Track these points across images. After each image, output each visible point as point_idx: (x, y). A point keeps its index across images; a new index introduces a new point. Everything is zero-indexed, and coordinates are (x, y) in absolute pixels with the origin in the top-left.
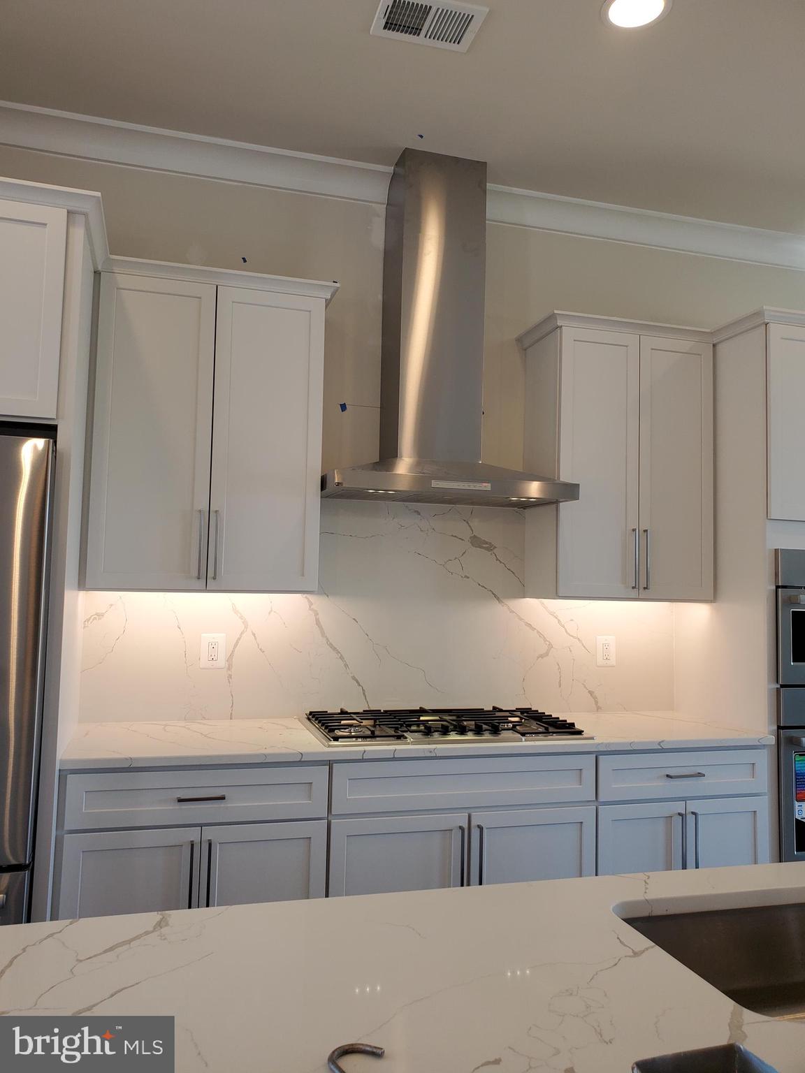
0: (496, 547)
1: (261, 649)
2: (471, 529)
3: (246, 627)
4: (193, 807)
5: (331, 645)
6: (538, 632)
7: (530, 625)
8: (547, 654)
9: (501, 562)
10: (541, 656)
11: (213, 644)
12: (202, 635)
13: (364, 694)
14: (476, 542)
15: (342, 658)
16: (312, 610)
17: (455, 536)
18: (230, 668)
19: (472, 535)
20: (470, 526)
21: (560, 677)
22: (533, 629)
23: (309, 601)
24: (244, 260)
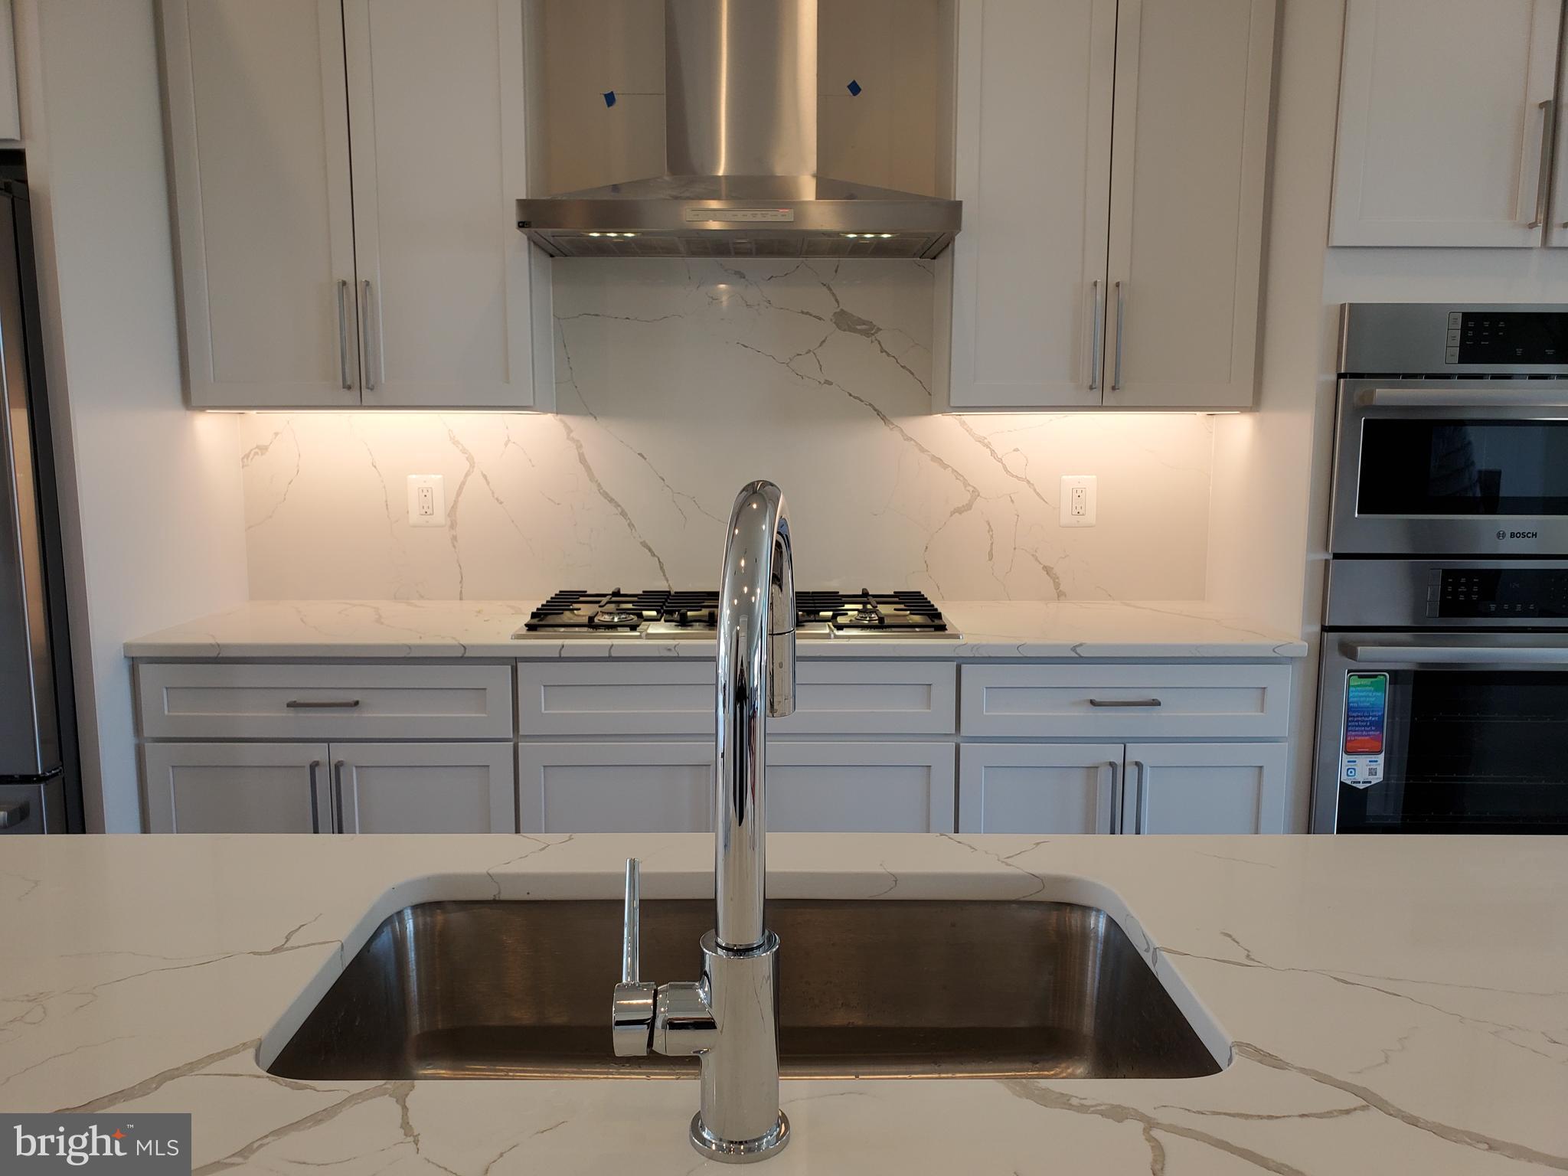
0: (879, 329)
1: (497, 499)
2: (836, 300)
3: (472, 466)
4: (319, 715)
5: (606, 495)
6: (954, 471)
7: (935, 459)
8: (968, 507)
9: (888, 355)
10: (959, 511)
11: (425, 491)
12: (411, 477)
13: (661, 568)
14: (845, 321)
15: (623, 514)
16: (573, 440)
17: (807, 313)
18: (453, 526)
19: (838, 310)
20: (834, 295)
21: (992, 544)
22: (946, 466)
23: (565, 425)
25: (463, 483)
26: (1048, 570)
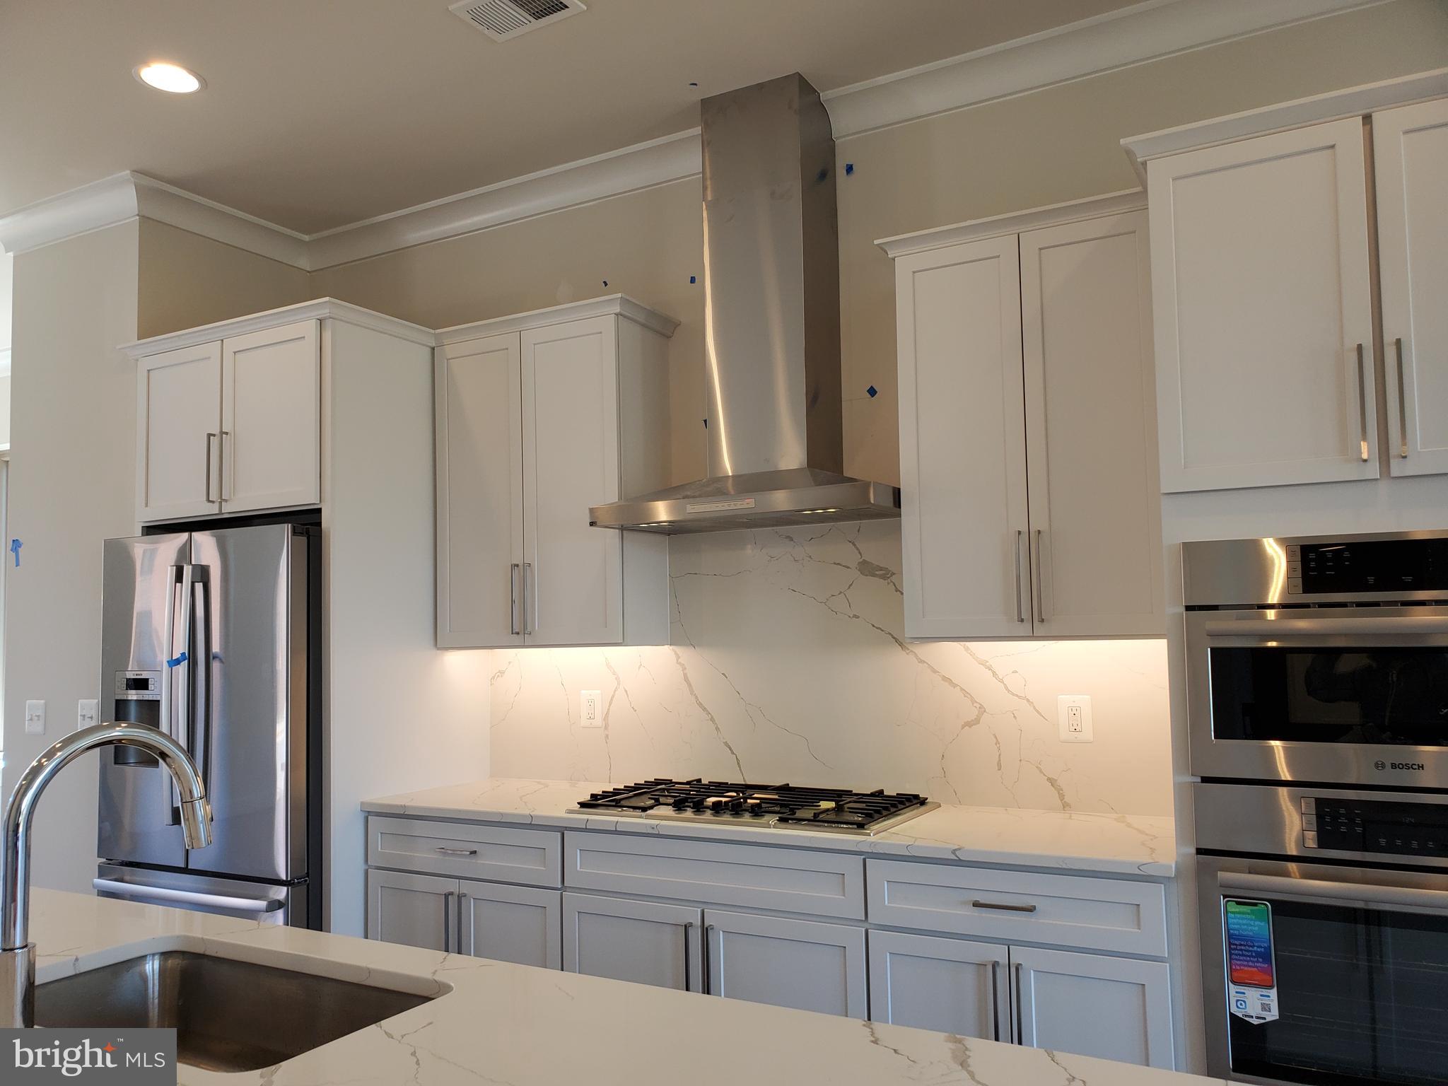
0: (894, 574)
1: (633, 708)
2: (860, 553)
3: (619, 684)
5: (700, 705)
6: (962, 689)
7: (945, 679)
8: (977, 721)
10: (969, 724)
11: (590, 702)
12: (583, 692)
13: (738, 763)
14: (867, 569)
15: (712, 719)
16: (680, 664)
17: (838, 564)
18: (606, 728)
19: (861, 560)
20: (858, 549)
21: (1000, 755)
22: (955, 686)
23: (676, 653)
24: (605, 282)
25: (613, 696)
26: (1052, 781)
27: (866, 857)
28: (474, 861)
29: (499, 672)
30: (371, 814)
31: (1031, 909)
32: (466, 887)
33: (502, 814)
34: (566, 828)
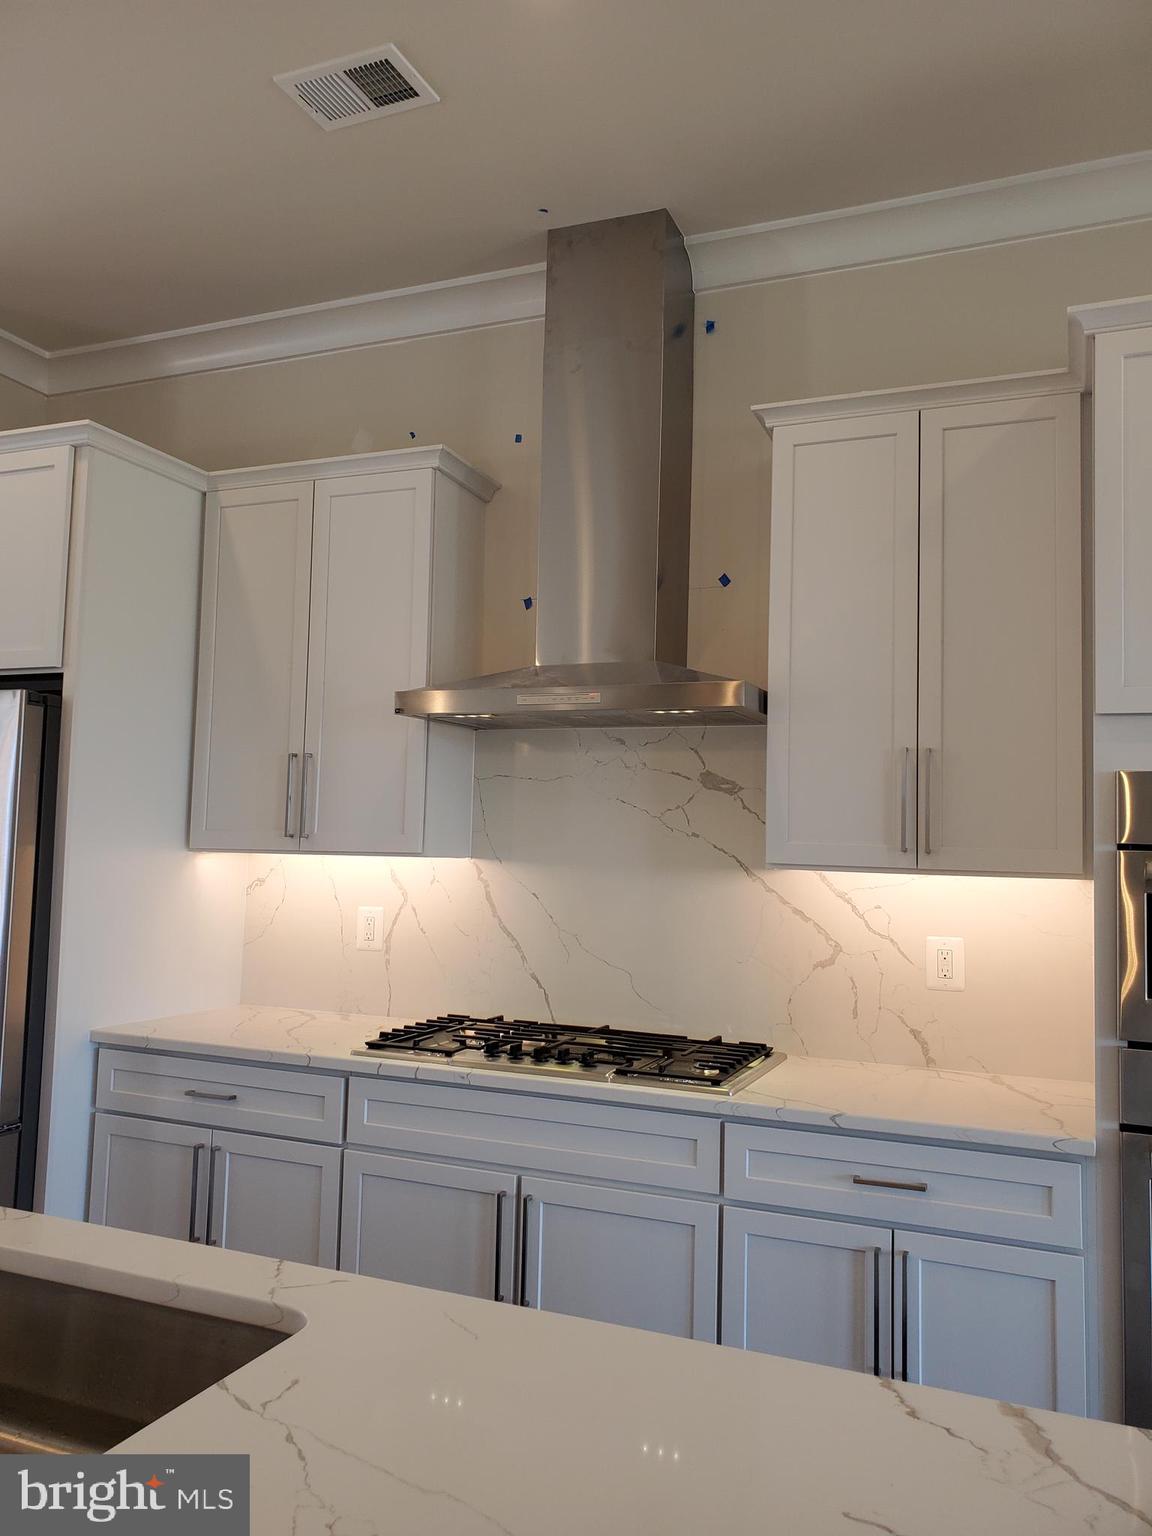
0: (741, 788)
1: (422, 930)
2: (703, 762)
3: (405, 900)
5: (504, 930)
6: (815, 924)
7: (797, 912)
8: (831, 961)
9: (750, 811)
10: (822, 965)
11: (370, 920)
12: (361, 908)
13: (547, 999)
14: (710, 781)
15: (518, 947)
16: (481, 879)
17: (678, 774)
18: (388, 951)
19: (704, 771)
20: (700, 757)
21: (856, 1002)
22: (807, 919)
23: (477, 867)
24: (412, 434)
25: (398, 914)
26: (915, 1033)
27: (724, 1120)
28: (231, 1108)
29: (258, 880)
30: (102, 1046)
31: (922, 1189)
32: (220, 1139)
33: (272, 1054)
34: (352, 1073)
